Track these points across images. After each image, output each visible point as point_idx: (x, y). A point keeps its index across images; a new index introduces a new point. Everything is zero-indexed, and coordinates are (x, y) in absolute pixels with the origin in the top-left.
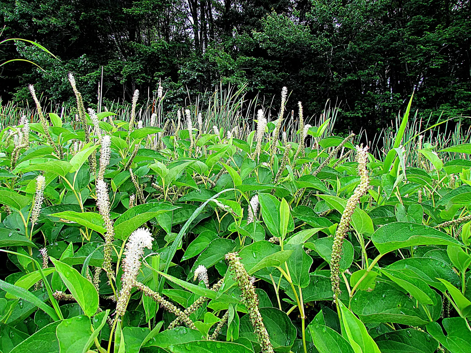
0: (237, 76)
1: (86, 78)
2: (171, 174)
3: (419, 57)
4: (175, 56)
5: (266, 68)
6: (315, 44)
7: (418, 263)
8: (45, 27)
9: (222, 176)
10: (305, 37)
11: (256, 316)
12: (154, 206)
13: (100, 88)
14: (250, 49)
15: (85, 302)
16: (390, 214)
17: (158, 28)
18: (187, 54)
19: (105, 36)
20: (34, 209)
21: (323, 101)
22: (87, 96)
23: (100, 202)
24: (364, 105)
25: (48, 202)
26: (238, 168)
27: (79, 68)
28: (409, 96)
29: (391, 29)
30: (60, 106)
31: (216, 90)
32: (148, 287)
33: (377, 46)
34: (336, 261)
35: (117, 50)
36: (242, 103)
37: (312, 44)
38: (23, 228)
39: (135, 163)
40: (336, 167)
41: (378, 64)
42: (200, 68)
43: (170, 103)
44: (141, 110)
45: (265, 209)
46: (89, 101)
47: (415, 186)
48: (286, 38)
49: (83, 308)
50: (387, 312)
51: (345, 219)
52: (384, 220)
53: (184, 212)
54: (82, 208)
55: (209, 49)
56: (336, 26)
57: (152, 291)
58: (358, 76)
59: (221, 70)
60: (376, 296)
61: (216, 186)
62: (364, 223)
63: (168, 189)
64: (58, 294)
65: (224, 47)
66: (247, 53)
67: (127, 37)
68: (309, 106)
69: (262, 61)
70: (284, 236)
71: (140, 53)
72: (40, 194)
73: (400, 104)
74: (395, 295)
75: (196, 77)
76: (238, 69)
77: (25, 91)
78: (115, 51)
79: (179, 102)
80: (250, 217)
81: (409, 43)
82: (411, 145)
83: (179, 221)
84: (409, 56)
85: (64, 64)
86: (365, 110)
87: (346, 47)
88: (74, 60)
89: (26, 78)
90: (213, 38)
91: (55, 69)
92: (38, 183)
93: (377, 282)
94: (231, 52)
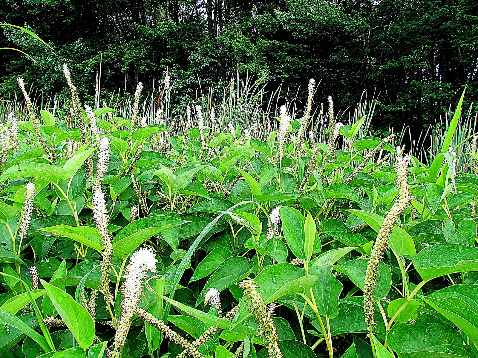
0: (257, 63)
1: (83, 66)
2: (179, 181)
3: (474, 39)
4: (185, 40)
5: (291, 53)
6: (349, 25)
7: (469, 291)
8: (37, 7)
9: (238, 183)
10: (337, 16)
11: (275, 353)
12: (158, 219)
13: (98, 78)
14: (273, 32)
15: (80, 332)
16: (436, 230)
17: (166, 7)
18: (198, 37)
19: (105, 17)
20: (23, 221)
21: (359, 93)
22: (83, 87)
23: (98, 215)
24: (407, 97)
25: (38, 212)
26: (257, 174)
27: (75, 54)
28: (463, 86)
29: (440, 6)
30: (53, 98)
31: (232, 80)
32: (151, 315)
33: (424, 27)
34: (370, 288)
35: (119, 33)
36: (262, 94)
37: (346, 25)
38: (10, 243)
39: (137, 167)
40: (373, 173)
41: (425, 49)
42: (213, 54)
43: (178, 95)
44: (145, 102)
45: (287, 226)
46: (86, 92)
47: (467, 197)
48: (315, 18)
49: (78, 339)
50: (431, 349)
51: (381, 239)
52: (429, 238)
53: (193, 225)
54: (77, 220)
55: (224, 31)
56: (375, 3)
57: (155, 319)
58: (401, 63)
59: (238, 56)
60: (418, 329)
61: (231, 195)
62: (404, 244)
63: (175, 198)
64: (49, 321)
65: (242, 29)
66: (269, 36)
67: (129, 18)
68: (342, 98)
69: (286, 46)
70: (309, 257)
71: (144, 36)
72: (29, 204)
73: (450, 96)
74: (440, 329)
75: (208, 65)
76: (258, 54)
77: (13, 80)
78: (115, 35)
79: (188, 93)
80: (270, 232)
81: (463, 23)
82: (465, 145)
83: (188, 236)
84: (462, 39)
85: (58, 49)
86: (409, 103)
87: (387, 28)
88: (68, 45)
89: (14, 65)
90: (229, 18)
91: (48, 55)
92: (27, 191)
93: (419, 314)
94: (250, 35)
